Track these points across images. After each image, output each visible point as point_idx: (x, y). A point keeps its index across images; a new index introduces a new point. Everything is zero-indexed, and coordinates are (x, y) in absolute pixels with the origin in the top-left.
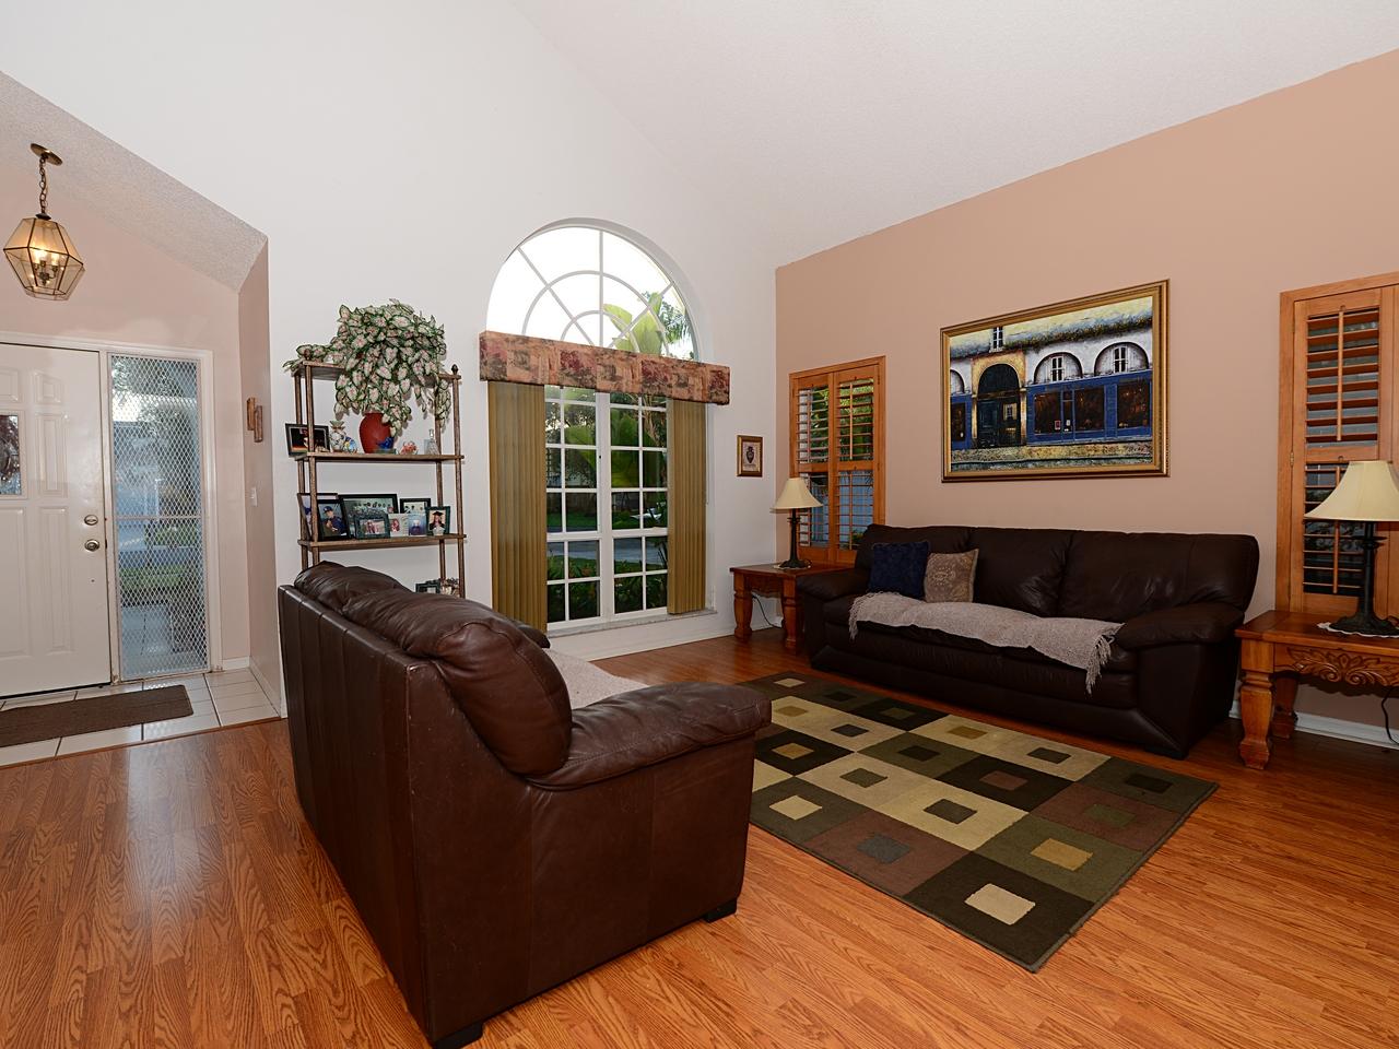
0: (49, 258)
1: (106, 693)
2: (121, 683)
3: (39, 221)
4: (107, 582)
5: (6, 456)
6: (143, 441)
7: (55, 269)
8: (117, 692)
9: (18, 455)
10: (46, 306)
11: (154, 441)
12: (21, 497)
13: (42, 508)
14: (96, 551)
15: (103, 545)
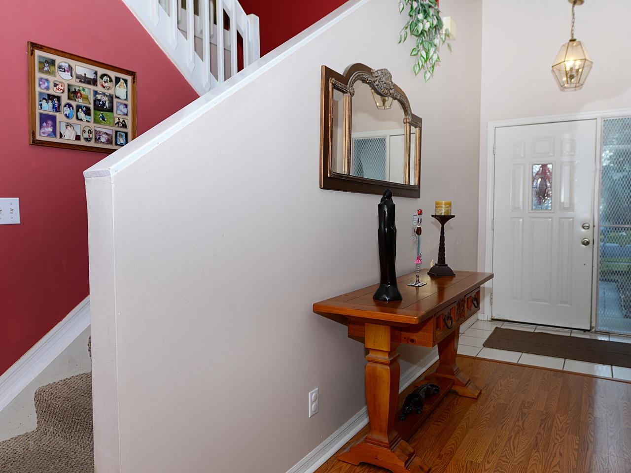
0: (574, 65)
1: (586, 336)
2: (596, 332)
3: (571, 43)
4: (593, 267)
5: (545, 188)
6: (620, 174)
7: (577, 71)
8: (594, 338)
9: (551, 187)
10: (571, 95)
11: (627, 174)
12: (550, 211)
13: (561, 218)
14: (588, 246)
15: (591, 242)
